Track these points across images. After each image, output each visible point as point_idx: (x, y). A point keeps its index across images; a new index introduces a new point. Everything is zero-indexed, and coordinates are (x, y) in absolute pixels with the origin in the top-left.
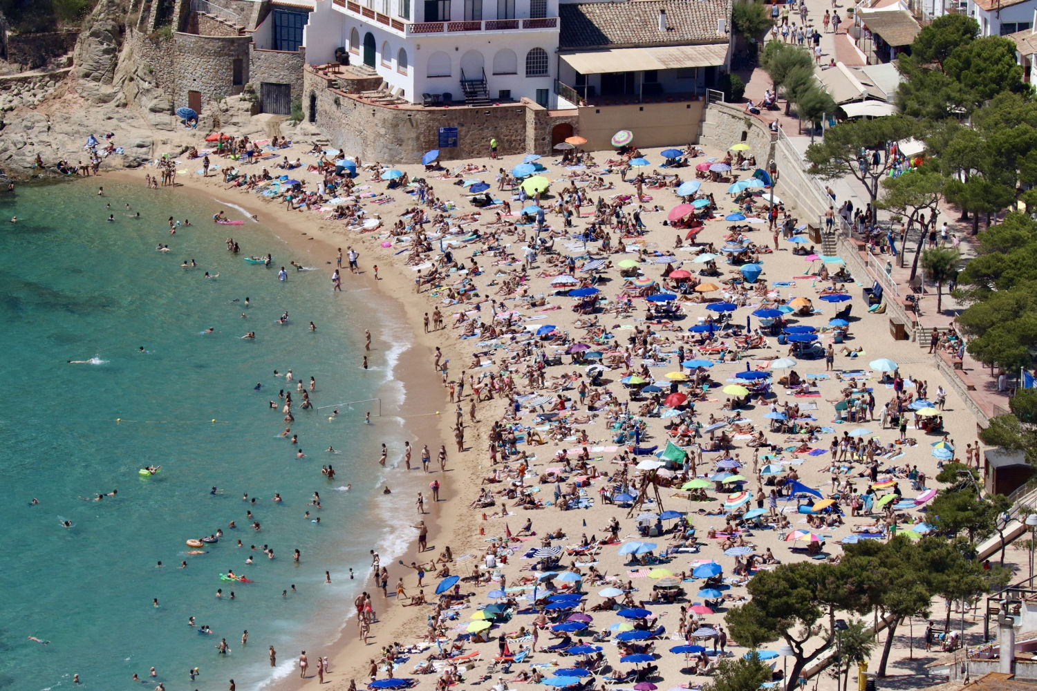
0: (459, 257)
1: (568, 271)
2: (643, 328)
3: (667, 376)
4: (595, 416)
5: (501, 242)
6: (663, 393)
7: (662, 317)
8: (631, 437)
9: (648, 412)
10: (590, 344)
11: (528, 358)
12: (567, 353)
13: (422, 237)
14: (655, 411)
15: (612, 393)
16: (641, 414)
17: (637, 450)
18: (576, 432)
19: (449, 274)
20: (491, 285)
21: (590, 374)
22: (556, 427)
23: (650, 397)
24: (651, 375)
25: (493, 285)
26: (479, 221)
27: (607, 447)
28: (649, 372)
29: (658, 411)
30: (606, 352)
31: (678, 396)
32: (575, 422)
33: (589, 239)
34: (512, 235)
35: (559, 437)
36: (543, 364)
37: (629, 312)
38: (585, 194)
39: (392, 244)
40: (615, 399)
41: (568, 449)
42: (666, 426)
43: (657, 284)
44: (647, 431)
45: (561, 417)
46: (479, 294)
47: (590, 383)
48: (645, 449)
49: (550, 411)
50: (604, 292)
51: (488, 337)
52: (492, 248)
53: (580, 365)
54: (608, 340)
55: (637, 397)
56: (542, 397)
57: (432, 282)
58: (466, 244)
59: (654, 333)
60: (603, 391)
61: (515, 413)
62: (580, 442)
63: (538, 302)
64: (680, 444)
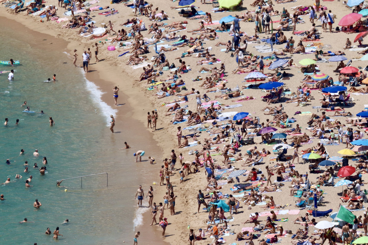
0: (171, 58)
1: (258, 68)
2: (320, 114)
3: (339, 152)
4: (281, 185)
5: (204, 46)
6: (336, 167)
7: (335, 105)
8: (311, 202)
9: (324, 182)
10: (276, 128)
11: (226, 139)
12: (259, 135)
13: (141, 42)
14: (330, 181)
15: (294, 167)
16: (318, 183)
17: (316, 212)
18: (266, 198)
19: (162, 71)
20: (196, 80)
21: (277, 152)
22: (250, 194)
23: (326, 170)
24: (326, 152)
25: (198, 80)
26: (186, 29)
27: (291, 210)
28: (325, 149)
29: (332, 181)
30: (290, 133)
31: (348, 169)
32: (265, 190)
33: (276, 42)
34: (214, 40)
35: (252, 202)
36: (239, 143)
37: (308, 101)
38: (272, 6)
39: (116, 48)
40: (297, 172)
41: (259, 213)
42: (339, 193)
43: (331, 78)
44: (323, 197)
45: (254, 187)
46: (187, 88)
47: (277, 159)
48: (322, 212)
49: (244, 182)
50: (288, 85)
51: (194, 122)
52: (197, 50)
53: (269, 144)
54: (291, 124)
55: (315, 170)
56: (238, 170)
57: (149, 79)
58: (176, 47)
59: (329, 118)
60: (287, 165)
61: (217, 183)
62: (269, 207)
63: (234, 93)
64: (350, 208)
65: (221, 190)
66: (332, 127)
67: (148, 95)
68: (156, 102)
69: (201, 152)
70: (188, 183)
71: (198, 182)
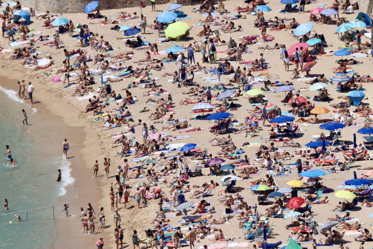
0: (117, 88)
1: (206, 99)
2: (268, 145)
3: (288, 183)
4: (229, 218)
5: (150, 77)
6: (285, 198)
7: (283, 136)
8: (260, 234)
9: (273, 214)
10: (225, 159)
11: (174, 171)
12: (207, 166)
13: (86, 73)
14: (279, 213)
15: (243, 198)
16: (267, 215)
17: (265, 245)
18: (215, 231)
19: (108, 103)
20: (143, 111)
21: (225, 183)
22: (198, 227)
23: (275, 201)
24: (275, 183)
25: (145, 112)
26: (132, 59)
27: (240, 243)
28: (274, 180)
29: (281, 213)
30: (238, 164)
31: (298, 200)
32: (213, 222)
33: (223, 72)
34: (160, 70)
35: (201, 235)
36: (187, 175)
37: (256, 132)
38: (219, 36)
39: (61, 79)
40: (246, 203)
41: (208, 245)
42: (289, 225)
43: (279, 108)
44: (273, 229)
45: (202, 219)
46: (134, 119)
47: (225, 191)
48: (271, 244)
49: (193, 214)
50: (236, 116)
51: (142, 154)
52: (143, 81)
53: (217, 175)
54: (239, 155)
55: (264, 201)
57: (95, 110)
58: (122, 78)
59: (277, 149)
60: (236, 197)
61: (165, 216)
62: (217, 239)
63: (181, 125)
64: (300, 240)
65: (169, 222)
66: (281, 158)
67: (94, 127)
68: (102, 134)
69: (149, 184)
70: (136, 216)
71: (146, 215)
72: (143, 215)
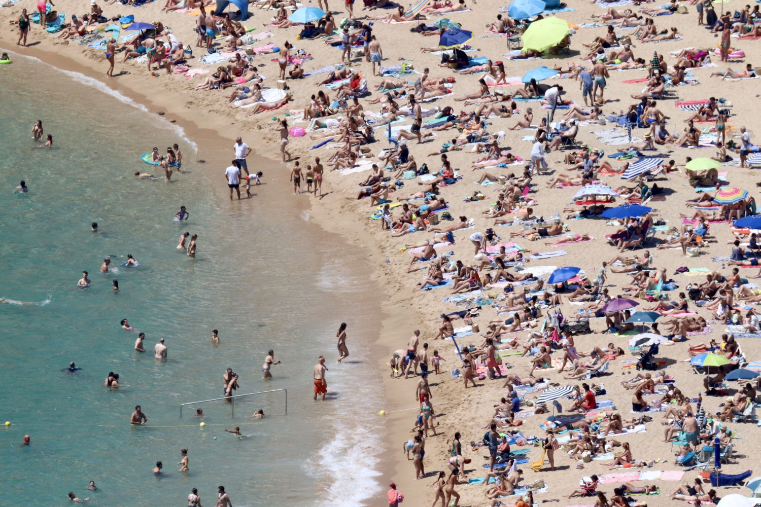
0: (418, 153)
2: (728, 273)
4: (645, 419)
5: (488, 129)
8: (707, 454)
9: (735, 414)
10: (637, 300)
11: (533, 322)
12: (599, 314)
13: (358, 119)
14: (747, 412)
15: (674, 381)
17: (717, 477)
18: (614, 445)
19: (401, 181)
20: (472, 199)
21: (637, 350)
22: (580, 438)
23: (741, 389)
24: (741, 352)
25: (476, 200)
26: (452, 94)
27: (666, 472)
28: (737, 346)
29: (752, 413)
30: (664, 312)
33: (637, 123)
34: (508, 116)
35: (586, 454)
36: (559, 331)
37: (703, 246)
38: (631, 47)
39: (307, 130)
40: (680, 392)
41: (600, 475)
43: (752, 198)
44: (734, 446)
45: (589, 422)
46: (453, 215)
47: (638, 365)
48: (731, 476)
49: (570, 411)
50: (661, 213)
51: (467, 287)
52: (474, 138)
53: (621, 333)
54: (666, 292)
55: (717, 389)
56: (558, 388)
57: (374, 195)
58: (430, 130)
59: (746, 282)
60: (659, 378)
61: (512, 413)
62: (619, 463)
63: (550, 227)
65: (520, 426)
66: (753, 301)
67: (372, 230)
68: (388, 244)
69: (481, 348)
70: (454, 413)
71: (473, 411)
72: (468, 411)
